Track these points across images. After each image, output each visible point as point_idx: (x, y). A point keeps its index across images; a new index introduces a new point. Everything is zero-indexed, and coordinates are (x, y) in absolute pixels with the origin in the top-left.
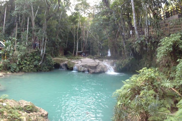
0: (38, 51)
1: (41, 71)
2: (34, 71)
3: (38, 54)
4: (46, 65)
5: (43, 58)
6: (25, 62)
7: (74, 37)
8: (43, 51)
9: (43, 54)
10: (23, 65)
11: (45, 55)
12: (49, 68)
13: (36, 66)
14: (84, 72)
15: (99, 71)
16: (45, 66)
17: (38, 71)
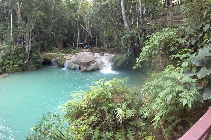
0: (23, 47)
1: (28, 70)
2: (19, 71)
3: (23, 51)
4: (33, 63)
5: (29, 56)
6: (8, 61)
7: (74, 26)
8: (29, 47)
9: (28, 51)
10: (6, 66)
11: (31, 52)
12: (36, 66)
13: (20, 65)
14: (75, 69)
15: (92, 69)
16: (31, 64)
17: (23, 71)
